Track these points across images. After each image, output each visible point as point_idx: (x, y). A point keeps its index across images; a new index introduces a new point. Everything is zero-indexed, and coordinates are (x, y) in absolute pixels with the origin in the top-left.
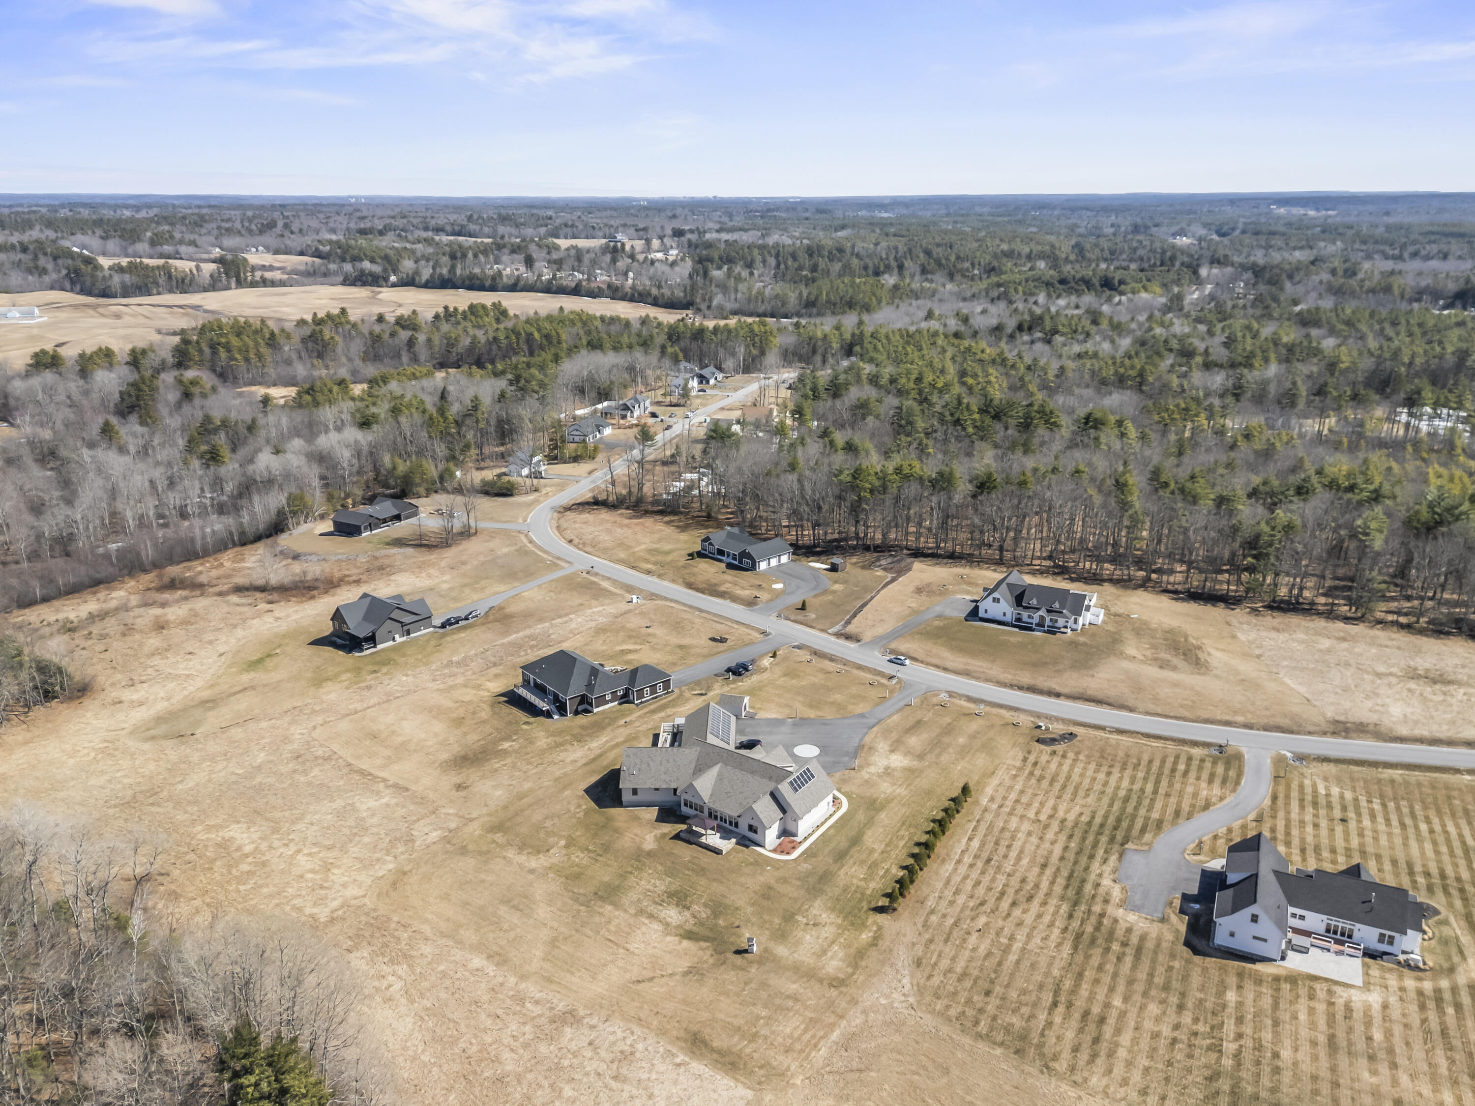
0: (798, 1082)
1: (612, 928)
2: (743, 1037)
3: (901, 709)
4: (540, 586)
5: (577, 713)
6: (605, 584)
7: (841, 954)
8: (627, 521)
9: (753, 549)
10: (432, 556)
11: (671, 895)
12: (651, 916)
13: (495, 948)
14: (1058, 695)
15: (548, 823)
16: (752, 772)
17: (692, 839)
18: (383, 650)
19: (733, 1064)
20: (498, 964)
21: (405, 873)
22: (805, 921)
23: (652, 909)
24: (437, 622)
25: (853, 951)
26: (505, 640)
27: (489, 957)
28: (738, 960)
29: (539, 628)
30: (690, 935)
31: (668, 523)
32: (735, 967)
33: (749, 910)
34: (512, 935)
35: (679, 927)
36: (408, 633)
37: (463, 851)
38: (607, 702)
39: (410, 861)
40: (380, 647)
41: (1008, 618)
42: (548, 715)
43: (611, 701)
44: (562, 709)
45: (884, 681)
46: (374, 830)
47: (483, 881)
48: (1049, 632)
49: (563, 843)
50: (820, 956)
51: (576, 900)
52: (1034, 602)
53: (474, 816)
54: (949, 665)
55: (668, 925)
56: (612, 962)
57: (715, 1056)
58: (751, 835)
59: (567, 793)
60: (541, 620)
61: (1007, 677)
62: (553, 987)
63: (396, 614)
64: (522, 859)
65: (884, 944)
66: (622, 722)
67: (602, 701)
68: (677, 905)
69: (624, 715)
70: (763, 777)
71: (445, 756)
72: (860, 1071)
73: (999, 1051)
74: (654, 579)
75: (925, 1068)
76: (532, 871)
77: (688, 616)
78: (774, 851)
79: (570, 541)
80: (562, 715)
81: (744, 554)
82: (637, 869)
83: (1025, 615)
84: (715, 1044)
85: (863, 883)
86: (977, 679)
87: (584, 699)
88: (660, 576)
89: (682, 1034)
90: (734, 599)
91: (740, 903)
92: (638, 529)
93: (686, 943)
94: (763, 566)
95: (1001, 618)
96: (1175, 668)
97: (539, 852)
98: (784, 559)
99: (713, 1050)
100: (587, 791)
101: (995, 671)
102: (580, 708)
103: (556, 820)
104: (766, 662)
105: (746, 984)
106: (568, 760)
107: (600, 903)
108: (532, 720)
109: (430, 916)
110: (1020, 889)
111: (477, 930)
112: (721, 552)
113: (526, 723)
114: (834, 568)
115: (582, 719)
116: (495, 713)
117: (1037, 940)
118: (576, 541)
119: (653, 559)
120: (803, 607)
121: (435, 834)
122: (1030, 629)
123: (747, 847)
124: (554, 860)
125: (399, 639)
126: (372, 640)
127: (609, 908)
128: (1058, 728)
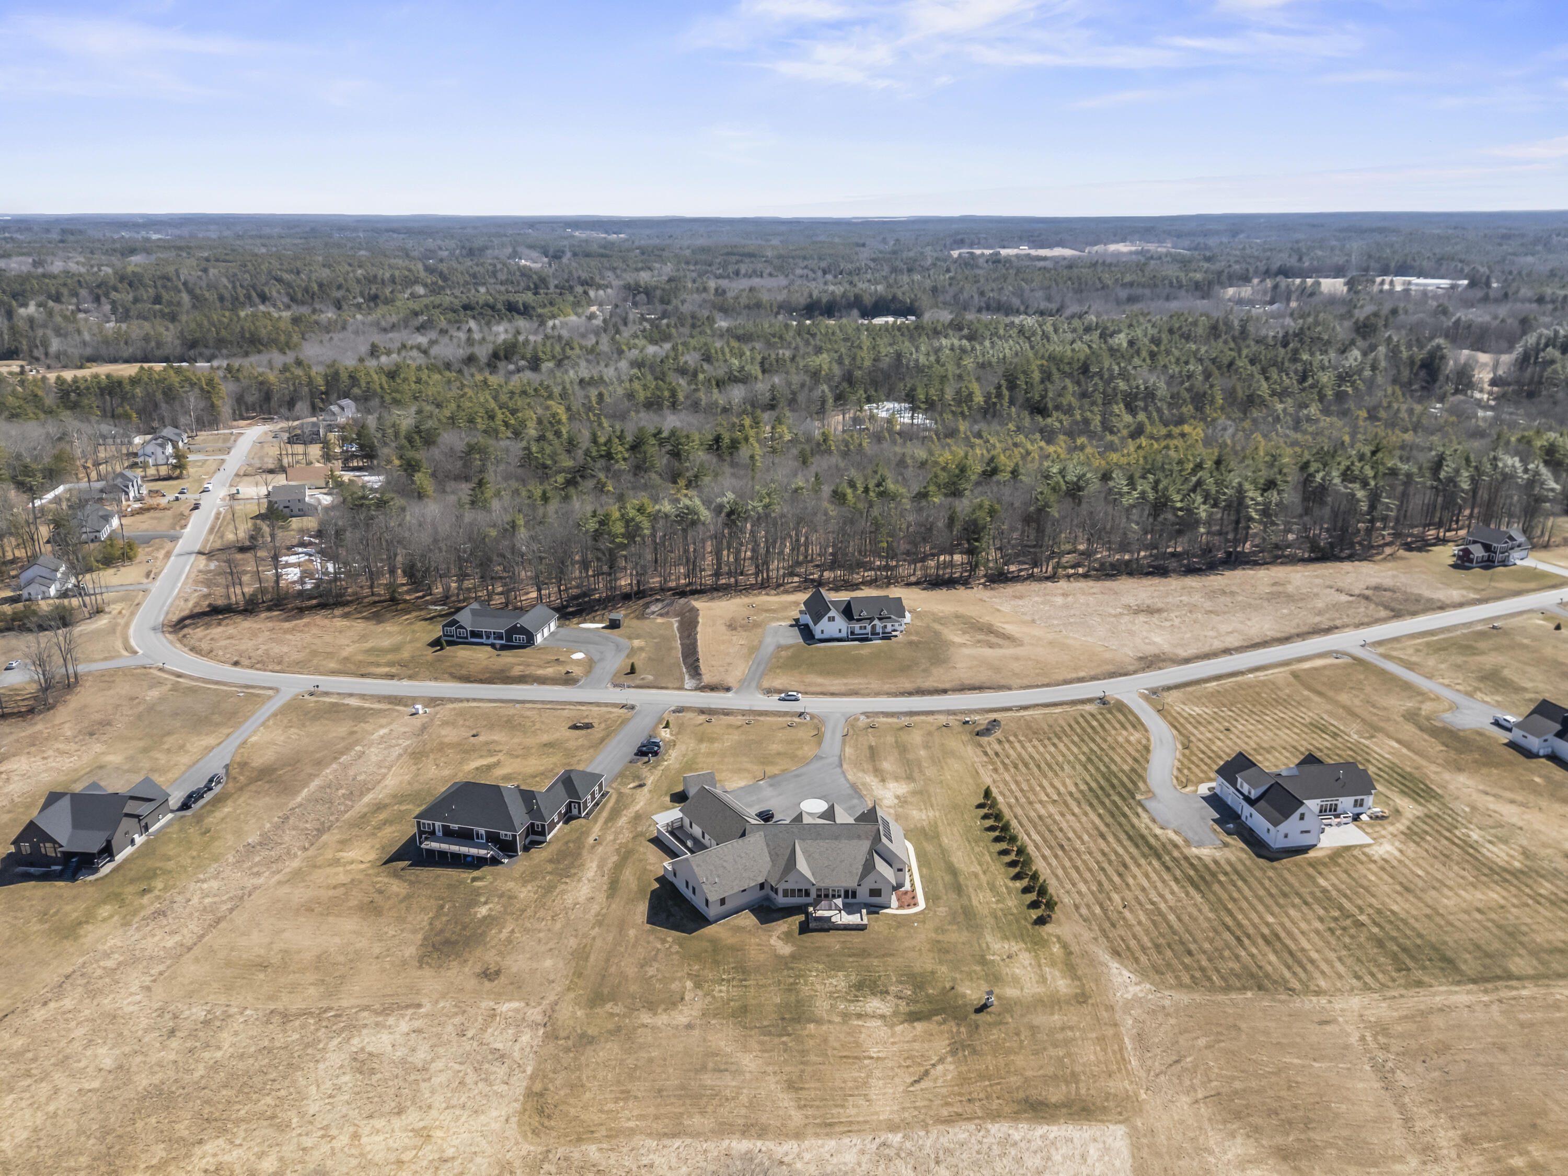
0: (1144, 1096)
1: (836, 1045)
2: (1067, 1083)
3: (844, 742)
4: (263, 724)
5: (526, 849)
6: (354, 702)
7: (1057, 973)
8: (287, 625)
9: (525, 621)
11: (859, 986)
12: (859, 1016)
13: (741, 1121)
14: (945, 691)
15: (651, 971)
16: (837, 838)
17: (823, 925)
18: (126, 861)
19: (1084, 1109)
20: (760, 1136)
21: (541, 1095)
22: (997, 958)
23: (852, 1008)
24: (175, 801)
25: (1061, 966)
26: (299, 799)
27: (744, 1133)
28: (982, 1017)
29: (329, 772)
30: (914, 1017)
31: (346, 616)
32: (991, 1025)
33: (944, 969)
34: (744, 1099)
35: (896, 1014)
36: (146, 828)
37: (585, 1040)
38: (554, 826)
39: (532, 1078)
40: (119, 858)
41: (844, 634)
42: (495, 861)
43: (559, 822)
44: (509, 850)
45: (797, 720)
47: (650, 1060)
48: (883, 638)
49: (689, 984)
50: (1044, 982)
51: (769, 1034)
52: (864, 613)
53: (552, 998)
54: (833, 689)
55: (883, 1017)
56: (868, 1076)
57: (1064, 1110)
58: (875, 900)
59: (632, 933)
60: (320, 764)
61: (892, 687)
62: (838, 1129)
63: (130, 807)
64: (662, 1019)
65: (1075, 948)
66: (591, 840)
68: (873, 994)
69: (587, 833)
70: (850, 838)
71: (410, 951)
72: (1177, 1062)
73: (1249, 994)
74: (405, 682)
75: (1220, 1033)
76: (689, 1026)
77: (512, 712)
79: (236, 664)
80: (510, 857)
81: (515, 630)
82: (798, 977)
83: (857, 627)
84: (1053, 1100)
85: (1002, 906)
86: (868, 695)
87: (531, 830)
88: (410, 677)
89: (1016, 1107)
90: (543, 681)
91: (929, 967)
92: (314, 630)
93: (919, 1026)
94: (539, 639)
95: (837, 635)
97: (674, 1004)
98: (553, 626)
99: (1056, 1106)
100: (651, 922)
101: (875, 685)
102: (531, 841)
103: (656, 965)
104: (665, 734)
105: (1017, 1035)
106: (582, 899)
107: (798, 1027)
108: (476, 873)
109: (631, 1124)
110: (1110, 861)
111: (703, 1113)
112: (474, 634)
113: (474, 879)
114: (614, 625)
115: (539, 855)
116: (411, 883)
117: (1169, 897)
118: (245, 662)
119: (383, 660)
120: (633, 671)
121: (526, 1037)
122: (867, 639)
123: (878, 913)
124: (700, 1005)
125: (139, 839)
126: (108, 851)
127: (811, 1026)
128: (982, 720)
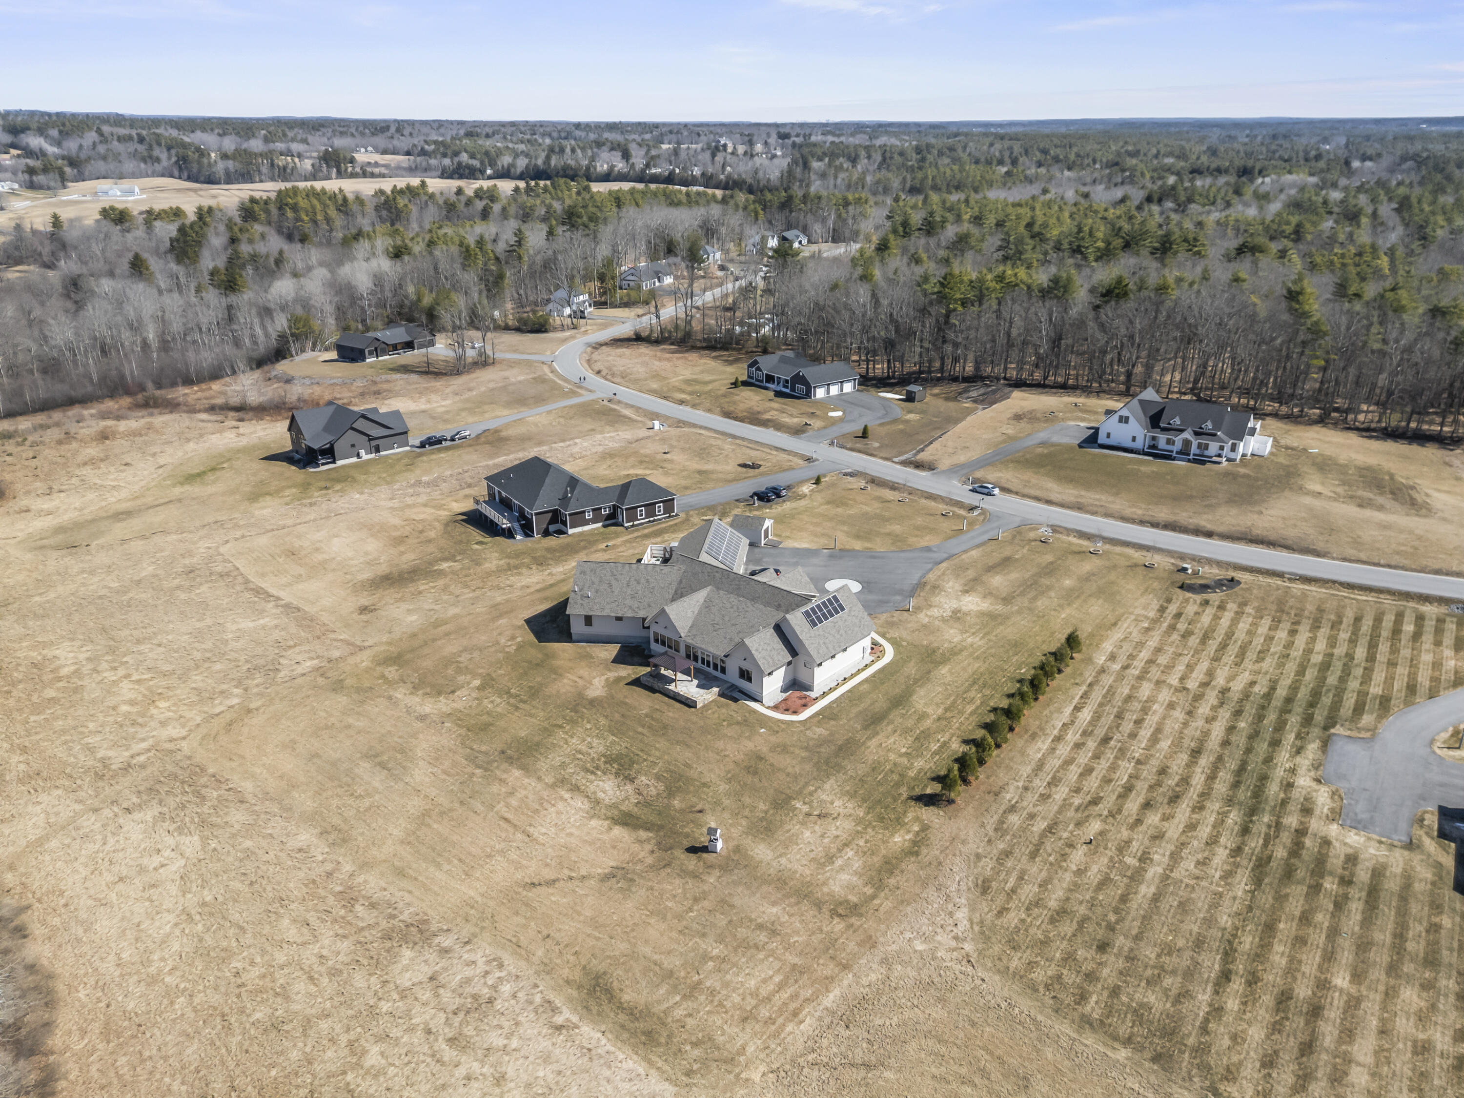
0: (756, 1077)
1: (514, 803)
2: (675, 989)
3: (983, 544)
4: (549, 411)
5: (546, 533)
6: (627, 412)
7: (857, 865)
8: (668, 356)
9: (808, 372)
10: (438, 384)
11: (610, 760)
12: (576, 789)
13: (336, 821)
14: (1209, 534)
15: (464, 658)
16: (754, 600)
17: (657, 685)
18: (343, 466)
19: (649, 1034)
20: (332, 845)
21: (249, 711)
22: (806, 809)
23: (580, 778)
24: (415, 439)
25: (877, 860)
26: (491, 462)
27: (324, 833)
28: (692, 862)
30: (626, 820)
31: (716, 357)
32: (684, 873)
33: (723, 787)
34: (367, 802)
35: (614, 806)
36: (378, 450)
37: (338, 686)
38: (586, 522)
39: (263, 696)
40: (340, 463)
41: (1139, 444)
42: (509, 534)
43: (594, 521)
44: (527, 529)
46: (233, 655)
47: (349, 727)
48: (1195, 461)
49: (477, 682)
50: (823, 865)
51: (473, 760)
52: (1177, 421)
53: (369, 643)
54: (1053, 497)
55: (598, 802)
56: (502, 852)
57: (622, 1017)
58: (743, 684)
59: (503, 621)
60: (540, 444)
61: (1138, 512)
62: (405, 884)
64: (414, 701)
65: (929, 853)
66: (603, 546)
67: (579, 519)
68: (617, 775)
69: (606, 540)
70: (767, 604)
71: (366, 575)
72: (867, 1066)
74: (688, 409)
75: (984, 1073)
76: (422, 718)
77: (719, 442)
78: (776, 708)
79: (599, 372)
80: (527, 535)
81: (799, 379)
82: (571, 721)
83: (1162, 439)
84: (627, 997)
85: (904, 761)
86: (1095, 514)
87: (556, 517)
88: (694, 406)
89: (577, 975)
90: (778, 426)
91: (710, 777)
92: (679, 362)
93: (616, 832)
94: (820, 393)
95: (1129, 444)
96: (1381, 508)
97: (439, 693)
98: (848, 387)
99: (621, 1007)
100: (528, 621)
101: (1119, 504)
102: (552, 528)
103: (476, 654)
104: (808, 488)
105: (696, 900)
106: (518, 585)
107: (505, 766)
108: (488, 539)
109: (258, 770)
110: (1159, 784)
111: (317, 794)
112: (770, 379)
113: (480, 543)
114: (910, 398)
115: (552, 541)
116: (446, 532)
118: (604, 373)
119: (690, 389)
120: (865, 434)
121: (309, 663)
122: (1169, 458)
123: (736, 700)
124: (458, 705)
125: (365, 456)
126: (330, 453)
127: (517, 773)
128: (1212, 573)
